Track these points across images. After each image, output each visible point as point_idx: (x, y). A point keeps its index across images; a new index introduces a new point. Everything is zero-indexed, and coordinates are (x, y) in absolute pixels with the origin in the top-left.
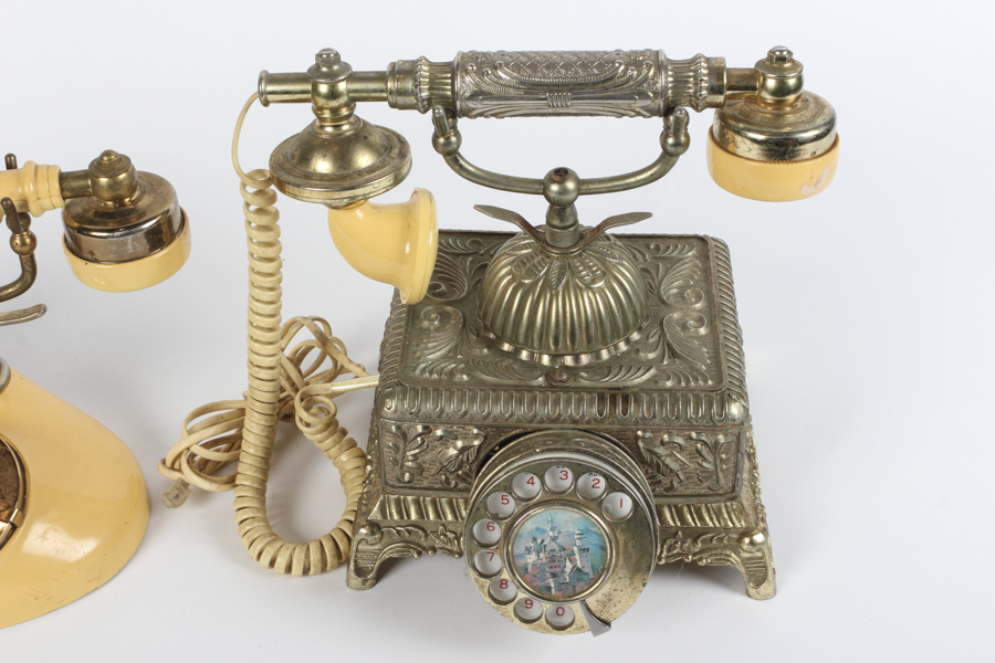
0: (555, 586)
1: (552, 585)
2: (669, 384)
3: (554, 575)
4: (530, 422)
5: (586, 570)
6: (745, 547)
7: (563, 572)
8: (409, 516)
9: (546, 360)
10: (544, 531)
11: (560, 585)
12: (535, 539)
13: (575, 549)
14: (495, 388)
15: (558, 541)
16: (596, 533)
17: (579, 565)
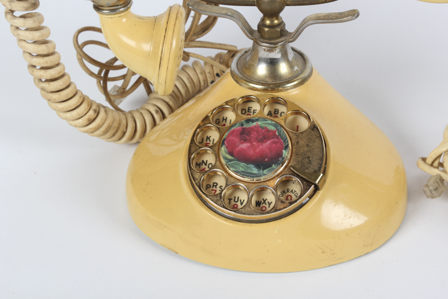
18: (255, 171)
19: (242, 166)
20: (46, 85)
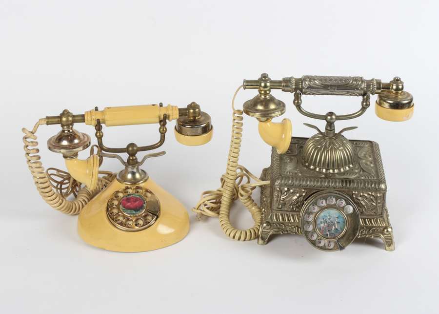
1: (328, 234)
2: (362, 178)
3: (329, 231)
4: (321, 188)
5: (339, 229)
6: (385, 232)
7: (332, 230)
8: (279, 220)
9: (324, 171)
10: (326, 216)
11: (331, 234)
12: (324, 219)
13: (336, 222)
14: (310, 177)
15: (330, 220)
16: (342, 217)
17: (337, 228)
18: (134, 212)
19: (129, 211)
20: (43, 190)
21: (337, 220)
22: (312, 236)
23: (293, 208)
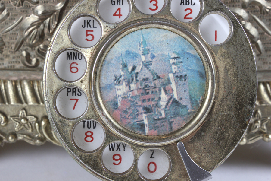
0: (149, 124)
1: (146, 122)
3: (147, 110)
5: (183, 102)
7: (157, 105)
10: (135, 56)
11: (155, 122)
12: (125, 66)
13: (171, 76)
15: (151, 67)
16: (194, 56)
17: (176, 97)
21: (174, 69)
22: (89, 137)
23: (28, 56)
